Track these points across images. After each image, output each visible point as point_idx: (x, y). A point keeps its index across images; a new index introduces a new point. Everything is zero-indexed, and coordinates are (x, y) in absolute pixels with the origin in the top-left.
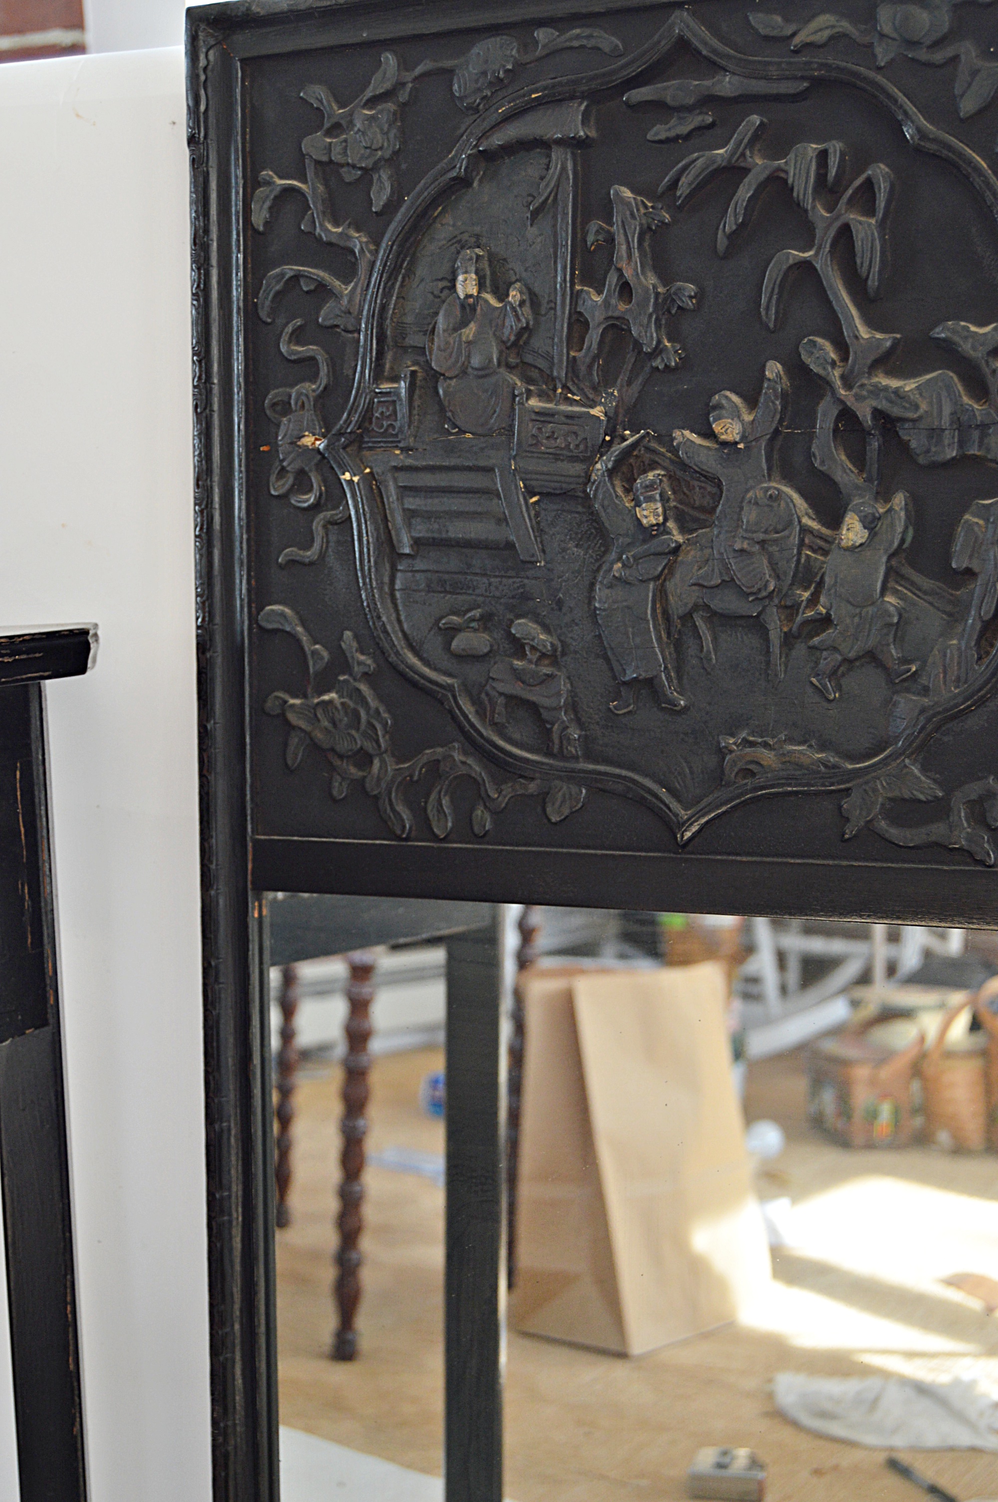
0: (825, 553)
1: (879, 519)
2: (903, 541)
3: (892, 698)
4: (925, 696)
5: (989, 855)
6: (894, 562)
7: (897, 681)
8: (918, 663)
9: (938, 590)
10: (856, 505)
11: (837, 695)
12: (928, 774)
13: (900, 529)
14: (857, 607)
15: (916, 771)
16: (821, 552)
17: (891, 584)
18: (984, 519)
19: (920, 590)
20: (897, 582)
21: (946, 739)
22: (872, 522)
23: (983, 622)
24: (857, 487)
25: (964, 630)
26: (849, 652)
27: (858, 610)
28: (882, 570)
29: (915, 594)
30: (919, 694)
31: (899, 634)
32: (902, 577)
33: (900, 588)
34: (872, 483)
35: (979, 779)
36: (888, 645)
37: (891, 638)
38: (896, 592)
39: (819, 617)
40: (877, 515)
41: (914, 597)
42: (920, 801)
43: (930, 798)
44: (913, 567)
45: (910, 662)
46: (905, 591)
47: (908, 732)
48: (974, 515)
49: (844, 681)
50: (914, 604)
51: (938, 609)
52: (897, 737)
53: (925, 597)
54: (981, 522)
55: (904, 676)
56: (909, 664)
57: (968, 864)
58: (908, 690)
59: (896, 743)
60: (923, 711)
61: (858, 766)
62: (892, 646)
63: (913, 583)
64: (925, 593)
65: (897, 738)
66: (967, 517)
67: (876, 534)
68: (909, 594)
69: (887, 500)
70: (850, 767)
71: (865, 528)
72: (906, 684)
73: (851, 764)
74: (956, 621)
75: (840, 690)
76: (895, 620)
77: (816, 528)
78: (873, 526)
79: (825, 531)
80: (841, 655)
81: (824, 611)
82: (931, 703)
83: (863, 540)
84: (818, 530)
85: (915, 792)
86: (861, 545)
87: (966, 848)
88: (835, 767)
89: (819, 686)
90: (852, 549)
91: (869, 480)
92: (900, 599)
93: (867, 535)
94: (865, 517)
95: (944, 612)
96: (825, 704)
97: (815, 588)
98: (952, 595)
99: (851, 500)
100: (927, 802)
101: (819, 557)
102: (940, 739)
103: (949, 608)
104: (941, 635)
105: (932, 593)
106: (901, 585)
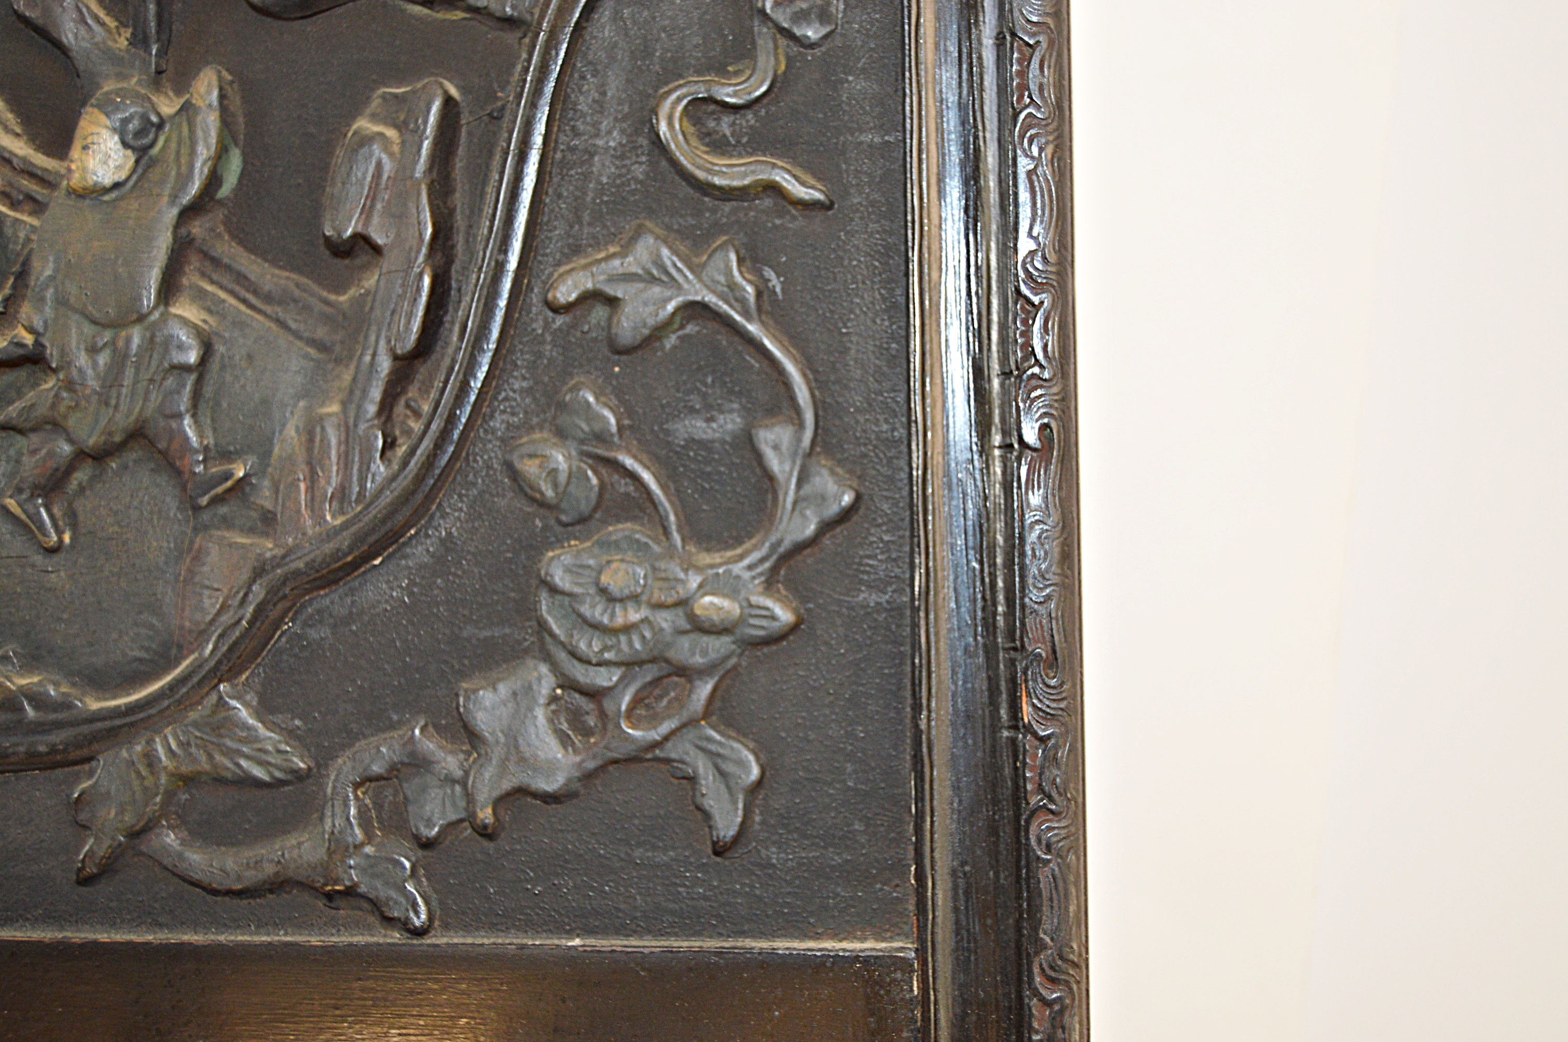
0: (38, 207)
1: (160, 126)
2: (214, 180)
3: (192, 542)
4: (266, 534)
5: (415, 906)
6: (197, 229)
7: (204, 501)
8: (251, 460)
9: (297, 293)
10: (107, 93)
11: (67, 538)
12: (279, 718)
13: (204, 152)
14: (105, 326)
15: (244, 713)
16: (27, 207)
17: (191, 278)
18: (396, 126)
19: (255, 293)
20: (203, 275)
21: (313, 634)
22: (139, 134)
23: (396, 358)
24: (114, 58)
25: (354, 380)
26: (89, 437)
27: (107, 336)
28: (163, 242)
29: (244, 301)
30: (251, 531)
31: (208, 390)
32: (216, 262)
33: (210, 288)
34: (147, 49)
35: (392, 727)
36: (179, 416)
37: (184, 402)
38: (200, 296)
39: (21, 351)
40: (154, 119)
41: (243, 308)
42: (258, 784)
43: (278, 774)
44: (241, 243)
45: (227, 456)
46: (223, 295)
47: (227, 619)
48: (374, 117)
49: (83, 506)
50: (240, 324)
51: (297, 335)
52: (202, 633)
53: (268, 309)
54: (391, 133)
55: (220, 490)
56: (231, 461)
57: (369, 928)
58: (227, 523)
59: (201, 647)
60: (259, 572)
61: (113, 703)
62: (187, 421)
63: (241, 278)
64: (268, 298)
65: (202, 635)
66: (363, 124)
67: (153, 162)
68: (232, 301)
69: (182, 84)
70: (95, 705)
71: (125, 144)
72: (223, 510)
73: (98, 699)
74: (338, 361)
75: (74, 526)
76: (192, 357)
77: (20, 152)
78: (146, 141)
79: (41, 160)
80: (71, 441)
81: (29, 339)
82: (279, 552)
83: (123, 175)
84: (24, 159)
85: (243, 763)
86: (117, 185)
87: (363, 889)
88: (65, 705)
89: (23, 517)
90: (95, 193)
91: (140, 40)
92: (210, 311)
93: (131, 162)
94: (125, 121)
95: (312, 342)
96: (38, 559)
97: (14, 287)
98: (327, 303)
99: (99, 87)
100: (279, 783)
101: (25, 218)
102: (300, 637)
103: (321, 333)
104: (298, 397)
105: (284, 299)
106: (212, 282)
